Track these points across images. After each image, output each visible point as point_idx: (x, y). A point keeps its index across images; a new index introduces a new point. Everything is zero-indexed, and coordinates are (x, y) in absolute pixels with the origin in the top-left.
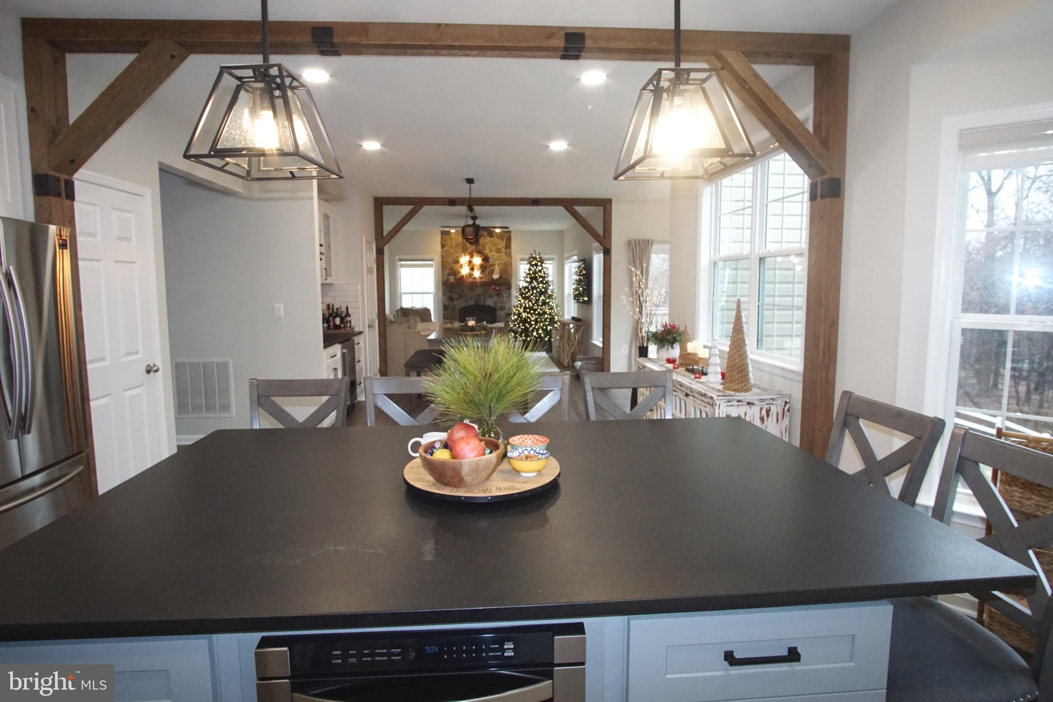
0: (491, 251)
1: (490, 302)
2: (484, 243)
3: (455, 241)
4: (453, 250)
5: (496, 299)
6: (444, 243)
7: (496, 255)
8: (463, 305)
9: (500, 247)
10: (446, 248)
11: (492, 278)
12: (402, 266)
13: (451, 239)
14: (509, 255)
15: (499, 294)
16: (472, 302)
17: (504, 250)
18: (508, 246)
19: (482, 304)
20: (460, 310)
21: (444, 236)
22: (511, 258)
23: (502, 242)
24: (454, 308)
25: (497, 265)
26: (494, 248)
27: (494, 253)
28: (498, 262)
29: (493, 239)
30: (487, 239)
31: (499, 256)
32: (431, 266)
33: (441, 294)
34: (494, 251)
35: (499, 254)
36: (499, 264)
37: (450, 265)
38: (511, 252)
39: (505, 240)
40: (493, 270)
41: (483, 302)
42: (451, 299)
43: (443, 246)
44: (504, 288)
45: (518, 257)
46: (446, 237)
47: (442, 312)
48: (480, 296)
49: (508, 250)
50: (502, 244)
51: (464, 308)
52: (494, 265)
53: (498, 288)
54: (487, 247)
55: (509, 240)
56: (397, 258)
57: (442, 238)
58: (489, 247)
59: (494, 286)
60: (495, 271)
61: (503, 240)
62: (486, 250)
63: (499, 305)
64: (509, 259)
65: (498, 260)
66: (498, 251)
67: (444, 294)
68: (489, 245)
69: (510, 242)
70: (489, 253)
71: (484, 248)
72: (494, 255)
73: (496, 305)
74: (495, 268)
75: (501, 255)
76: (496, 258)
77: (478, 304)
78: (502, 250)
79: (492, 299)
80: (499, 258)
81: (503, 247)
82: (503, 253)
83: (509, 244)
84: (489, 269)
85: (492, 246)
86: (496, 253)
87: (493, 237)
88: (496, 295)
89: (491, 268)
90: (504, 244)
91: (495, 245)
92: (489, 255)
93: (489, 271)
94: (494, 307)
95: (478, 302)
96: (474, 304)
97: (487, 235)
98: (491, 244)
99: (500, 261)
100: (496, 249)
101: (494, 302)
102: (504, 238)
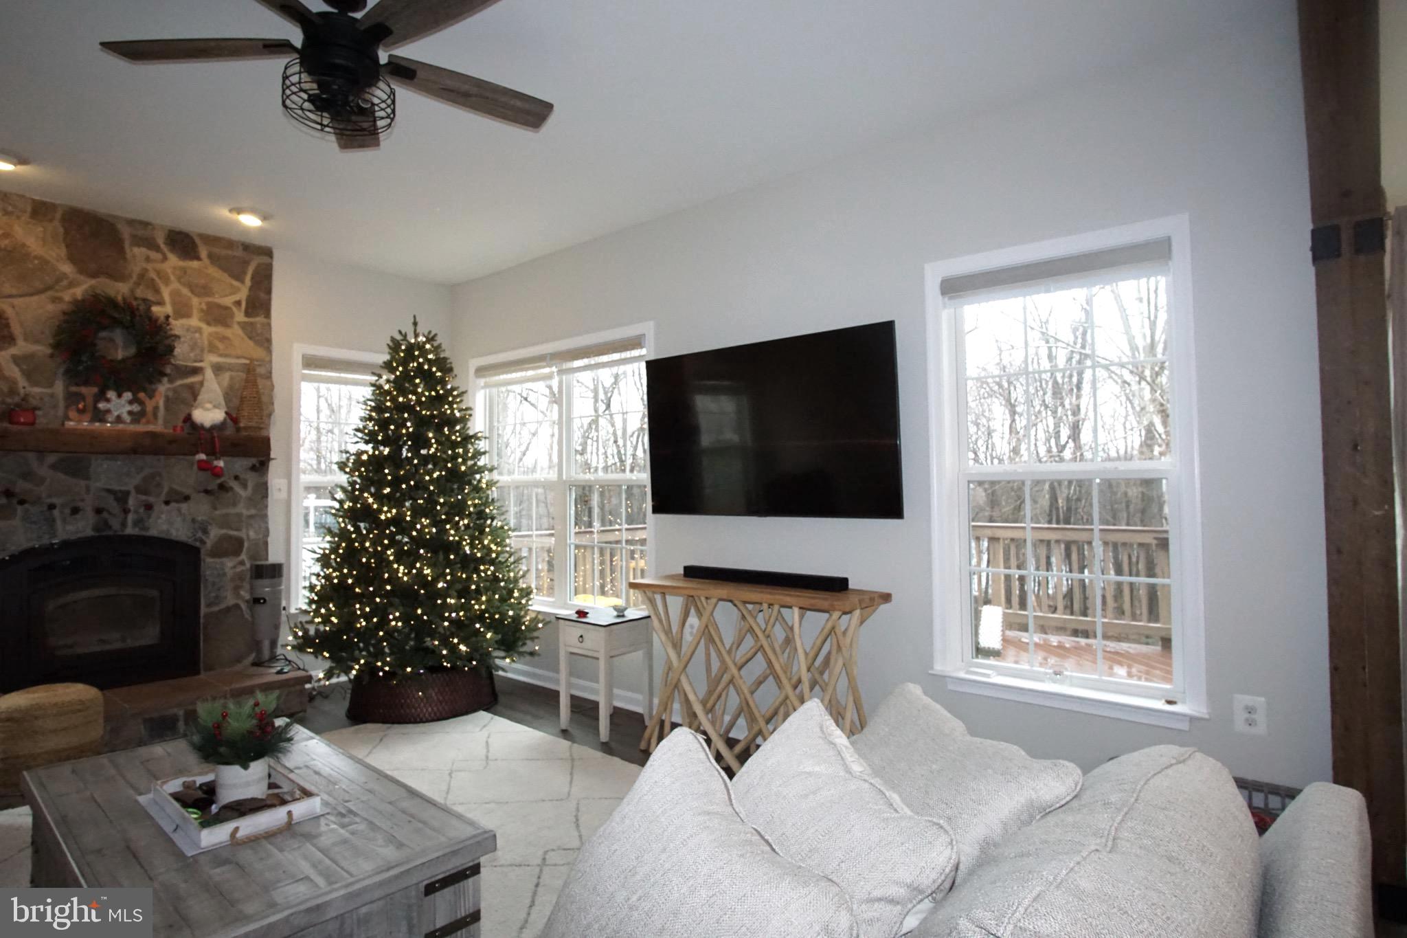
0: (183, 311)
2: (153, 275)
5: (200, 508)
7: (207, 330)
9: (228, 301)
11: (188, 419)
14: (264, 340)
15: (219, 491)
17: (240, 316)
18: (259, 304)
19: (130, 530)
22: (269, 351)
23: (236, 283)
25: (210, 375)
26: (197, 303)
27: (194, 322)
28: (214, 359)
29: (195, 264)
30: (165, 258)
31: (224, 339)
34: (196, 314)
35: (220, 329)
36: (218, 369)
38: (268, 326)
39: (248, 281)
40: (192, 389)
41: (138, 523)
44: (241, 465)
45: (299, 350)
48: (122, 497)
49: (260, 319)
50: (235, 294)
52: (200, 371)
53: (210, 463)
54: (166, 293)
55: (263, 281)
58: (175, 294)
59: (200, 456)
60: (204, 395)
61: (239, 278)
62: (161, 303)
63: (215, 533)
64: (258, 353)
65: (213, 349)
66: (218, 316)
68: (175, 285)
69: (269, 291)
70: (176, 319)
71: (150, 296)
72: (199, 330)
73: (200, 534)
74: (202, 383)
75: (228, 332)
76: (206, 342)
77: (110, 533)
78: (232, 316)
79: (179, 510)
80: (220, 346)
81: (238, 303)
82: (237, 329)
83: (262, 295)
84: (168, 386)
85: (185, 291)
86: (209, 324)
87: (198, 258)
88: (207, 492)
89: (179, 382)
90: (243, 294)
91: (203, 290)
92: (177, 326)
93: (170, 394)
94: (190, 541)
95: (115, 524)
96: (89, 532)
97: (165, 244)
98: (184, 285)
99: (221, 355)
100: (204, 307)
101: (194, 521)
102: (245, 273)
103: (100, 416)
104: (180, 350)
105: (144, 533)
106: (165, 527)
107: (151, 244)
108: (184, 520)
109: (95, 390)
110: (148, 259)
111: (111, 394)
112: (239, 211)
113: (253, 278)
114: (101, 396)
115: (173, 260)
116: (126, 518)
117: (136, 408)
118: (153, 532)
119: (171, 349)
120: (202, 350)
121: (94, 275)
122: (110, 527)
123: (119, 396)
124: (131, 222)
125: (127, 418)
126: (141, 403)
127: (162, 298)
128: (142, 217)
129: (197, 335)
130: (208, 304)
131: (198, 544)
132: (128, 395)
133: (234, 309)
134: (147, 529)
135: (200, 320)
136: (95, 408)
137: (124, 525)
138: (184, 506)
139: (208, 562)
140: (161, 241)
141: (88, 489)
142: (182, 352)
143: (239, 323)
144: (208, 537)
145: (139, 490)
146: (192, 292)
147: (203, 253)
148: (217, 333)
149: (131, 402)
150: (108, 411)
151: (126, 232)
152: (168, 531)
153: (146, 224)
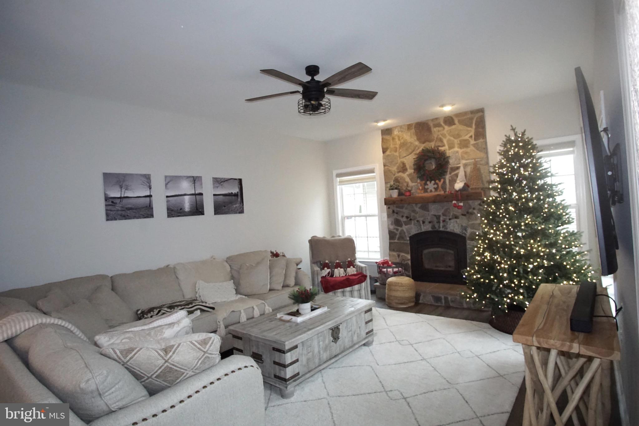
0: (451, 147)
1: (454, 227)
2: (440, 136)
3: (399, 140)
4: (397, 154)
5: (463, 221)
6: (385, 147)
7: (460, 151)
8: (414, 231)
9: (467, 137)
10: (388, 153)
11: (453, 188)
12: (341, 183)
13: (393, 139)
14: (483, 149)
15: (468, 214)
16: (427, 228)
17: (472, 142)
18: (481, 134)
19: (441, 229)
20: (410, 237)
21: (384, 137)
22: (487, 153)
23: (469, 129)
24: (401, 237)
25: (462, 169)
26: (456, 141)
27: (456, 149)
28: (464, 162)
29: (453, 127)
30: (444, 128)
31: (466, 153)
32: (373, 178)
33: (385, 215)
34: (456, 146)
35: (465, 149)
36: (465, 165)
37: (394, 175)
38: (486, 143)
39: (474, 126)
40: (457, 175)
41: (444, 226)
42: (397, 223)
43: (384, 152)
46: (387, 137)
47: (388, 241)
48: (438, 217)
49: (481, 140)
50: (469, 133)
51: (416, 235)
52: (458, 168)
53: (461, 204)
54: (445, 141)
55: (481, 124)
56: (335, 173)
57: (382, 139)
58: (449, 141)
59: (454, 202)
60: (459, 177)
61: (471, 127)
62: (444, 146)
63: (469, 231)
64: (482, 155)
65: (463, 158)
66: (464, 144)
67: (389, 216)
68: (448, 137)
69: (484, 127)
70: (449, 150)
71: (440, 144)
72: (457, 152)
73: (464, 231)
74: (458, 173)
75: (468, 150)
76: (460, 156)
77: (436, 230)
78: (469, 142)
79: (456, 222)
80: (465, 156)
81: (471, 137)
82: (472, 148)
83: (481, 130)
84: (450, 175)
85: (452, 138)
86: (461, 148)
87: (454, 124)
88: (463, 215)
89: (453, 174)
90: (472, 133)
91: (457, 136)
92: (449, 153)
93: (450, 178)
94: (461, 234)
95: (437, 226)
96: (430, 229)
97: (443, 123)
98: (451, 136)
99: (466, 160)
100: (459, 142)
101: (462, 226)
102: (472, 123)
103: (426, 190)
104: (451, 161)
105: (446, 230)
106: (452, 228)
107: (439, 125)
108: (458, 225)
109: (424, 182)
110: (439, 131)
111: (428, 183)
112: (442, 106)
113: (475, 124)
114: (426, 184)
115: (447, 128)
116: (440, 225)
117: (436, 186)
118: (449, 230)
119: (447, 162)
120: (459, 160)
121: (424, 143)
122: (436, 228)
123: (431, 183)
124: (433, 120)
125: (433, 190)
126: (437, 184)
127: (444, 143)
128: (436, 117)
129: (457, 154)
130: (460, 141)
131: (464, 235)
132: (433, 182)
133: (470, 139)
134: (447, 229)
135: (458, 148)
136: (425, 188)
137: (439, 227)
138: (458, 220)
139: (468, 242)
140: (442, 123)
141: (429, 214)
142: (452, 162)
143: (472, 145)
144: (467, 232)
145: (444, 215)
146: (454, 138)
147: (456, 121)
148: (463, 151)
149: (434, 184)
150: (428, 189)
151: (431, 124)
152: (453, 230)
153: (437, 119)
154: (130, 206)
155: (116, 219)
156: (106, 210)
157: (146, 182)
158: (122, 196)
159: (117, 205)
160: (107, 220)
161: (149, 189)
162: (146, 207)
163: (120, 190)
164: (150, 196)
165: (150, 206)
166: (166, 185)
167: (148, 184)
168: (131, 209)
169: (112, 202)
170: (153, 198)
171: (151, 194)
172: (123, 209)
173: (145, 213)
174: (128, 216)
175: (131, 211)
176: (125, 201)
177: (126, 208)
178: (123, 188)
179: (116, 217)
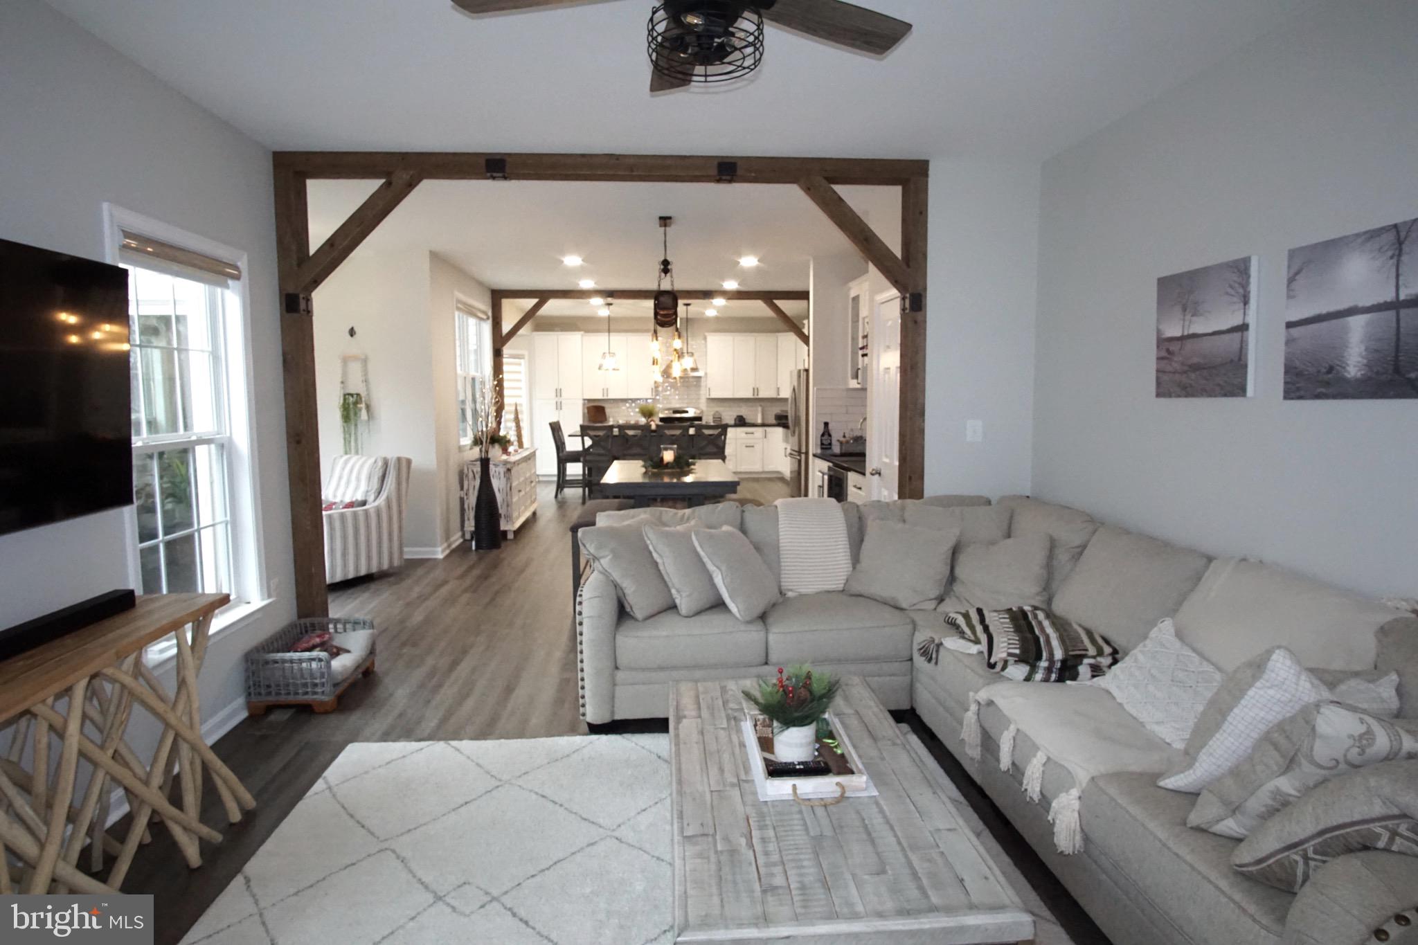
154: (1195, 360)
155: (1170, 396)
156: (1158, 371)
157: (1237, 285)
158: (1186, 333)
159: (1175, 359)
160: (1158, 395)
161: (1242, 305)
162: (1232, 361)
163: (1182, 317)
164: (1243, 328)
165: (1240, 359)
166: (1291, 280)
167: (1241, 291)
168: (1195, 368)
169: (1168, 351)
170: (1251, 335)
171: (1246, 321)
172: (1186, 368)
173: (1226, 382)
174: (1191, 386)
175: (1198, 373)
176: (1189, 345)
177: (1190, 366)
178: (1188, 310)
179: (1172, 390)
